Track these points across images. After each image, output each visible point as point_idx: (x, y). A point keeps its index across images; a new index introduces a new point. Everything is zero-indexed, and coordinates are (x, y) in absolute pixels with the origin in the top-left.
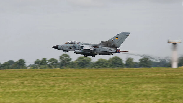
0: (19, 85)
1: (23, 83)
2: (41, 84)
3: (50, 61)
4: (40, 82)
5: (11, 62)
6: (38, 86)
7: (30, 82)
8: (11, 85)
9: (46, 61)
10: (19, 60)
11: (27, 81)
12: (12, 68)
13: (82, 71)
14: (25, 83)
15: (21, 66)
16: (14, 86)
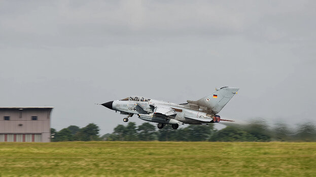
0: (90, 169)
1: (96, 165)
2: (130, 167)
3: (141, 128)
4: (126, 164)
5: (73, 129)
6: (125, 171)
7: (109, 164)
8: (76, 169)
9: (136, 127)
10: (88, 126)
11: (105, 162)
12: (76, 139)
13: (199, 145)
14: (101, 165)
15: (91, 137)
16: (81, 171)
